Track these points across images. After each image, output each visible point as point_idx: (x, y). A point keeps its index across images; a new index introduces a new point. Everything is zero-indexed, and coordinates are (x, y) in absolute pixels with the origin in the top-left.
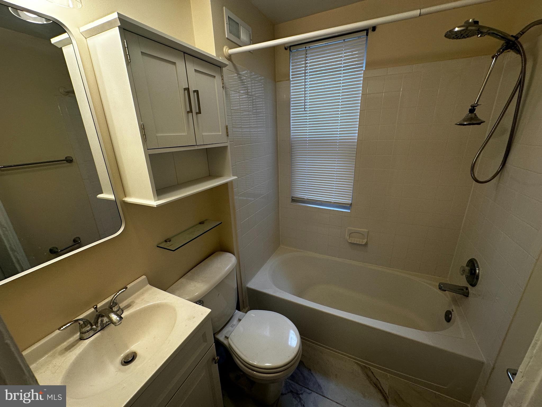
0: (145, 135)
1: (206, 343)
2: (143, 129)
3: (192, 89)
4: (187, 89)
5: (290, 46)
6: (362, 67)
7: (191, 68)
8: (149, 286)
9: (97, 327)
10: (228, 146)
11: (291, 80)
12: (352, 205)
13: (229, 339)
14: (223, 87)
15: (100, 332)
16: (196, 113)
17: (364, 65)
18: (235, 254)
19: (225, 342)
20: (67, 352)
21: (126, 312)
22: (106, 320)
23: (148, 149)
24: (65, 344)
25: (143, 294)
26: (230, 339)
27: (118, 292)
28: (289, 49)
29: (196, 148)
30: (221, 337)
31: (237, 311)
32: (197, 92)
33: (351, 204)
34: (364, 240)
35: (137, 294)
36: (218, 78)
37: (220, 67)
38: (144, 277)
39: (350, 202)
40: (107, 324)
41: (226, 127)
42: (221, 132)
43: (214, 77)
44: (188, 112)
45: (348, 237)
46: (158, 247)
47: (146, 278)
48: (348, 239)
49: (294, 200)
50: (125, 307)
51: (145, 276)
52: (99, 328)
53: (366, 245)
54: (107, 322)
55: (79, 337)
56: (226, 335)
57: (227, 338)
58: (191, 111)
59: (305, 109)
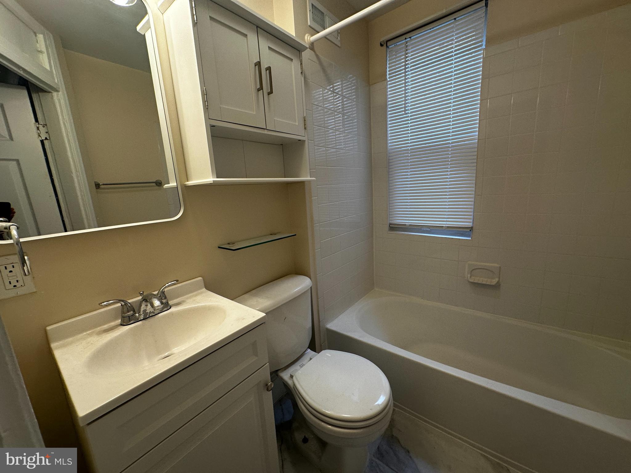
0: (207, 101)
1: (257, 358)
2: (205, 95)
3: (264, 66)
4: (258, 64)
5: (387, 41)
6: (481, 46)
7: (265, 44)
8: (204, 289)
9: (140, 315)
10: (306, 141)
11: (388, 80)
12: (474, 229)
13: (294, 378)
14: (301, 73)
15: (143, 321)
16: (268, 93)
17: (484, 43)
18: (312, 277)
19: (290, 382)
20: (105, 334)
21: (174, 308)
22: (150, 309)
23: (209, 119)
24: (106, 326)
25: (196, 295)
26: (296, 379)
27: (168, 284)
28: (385, 45)
29: (266, 132)
30: (285, 376)
31: (309, 350)
32: (269, 69)
33: (472, 228)
34: (493, 279)
35: (190, 295)
36: (296, 62)
37: (299, 51)
38: (200, 278)
39: (470, 225)
40: (151, 315)
41: (304, 118)
42: (298, 123)
43: (292, 60)
44: (259, 90)
45: (469, 275)
46: (219, 247)
47: (202, 280)
48: (469, 277)
49: (393, 228)
50: (174, 304)
51: (202, 278)
52: (142, 317)
53: (497, 286)
54: (150, 313)
55: (120, 323)
56: (292, 374)
57: (292, 377)
58: (261, 88)
59: (406, 112)
